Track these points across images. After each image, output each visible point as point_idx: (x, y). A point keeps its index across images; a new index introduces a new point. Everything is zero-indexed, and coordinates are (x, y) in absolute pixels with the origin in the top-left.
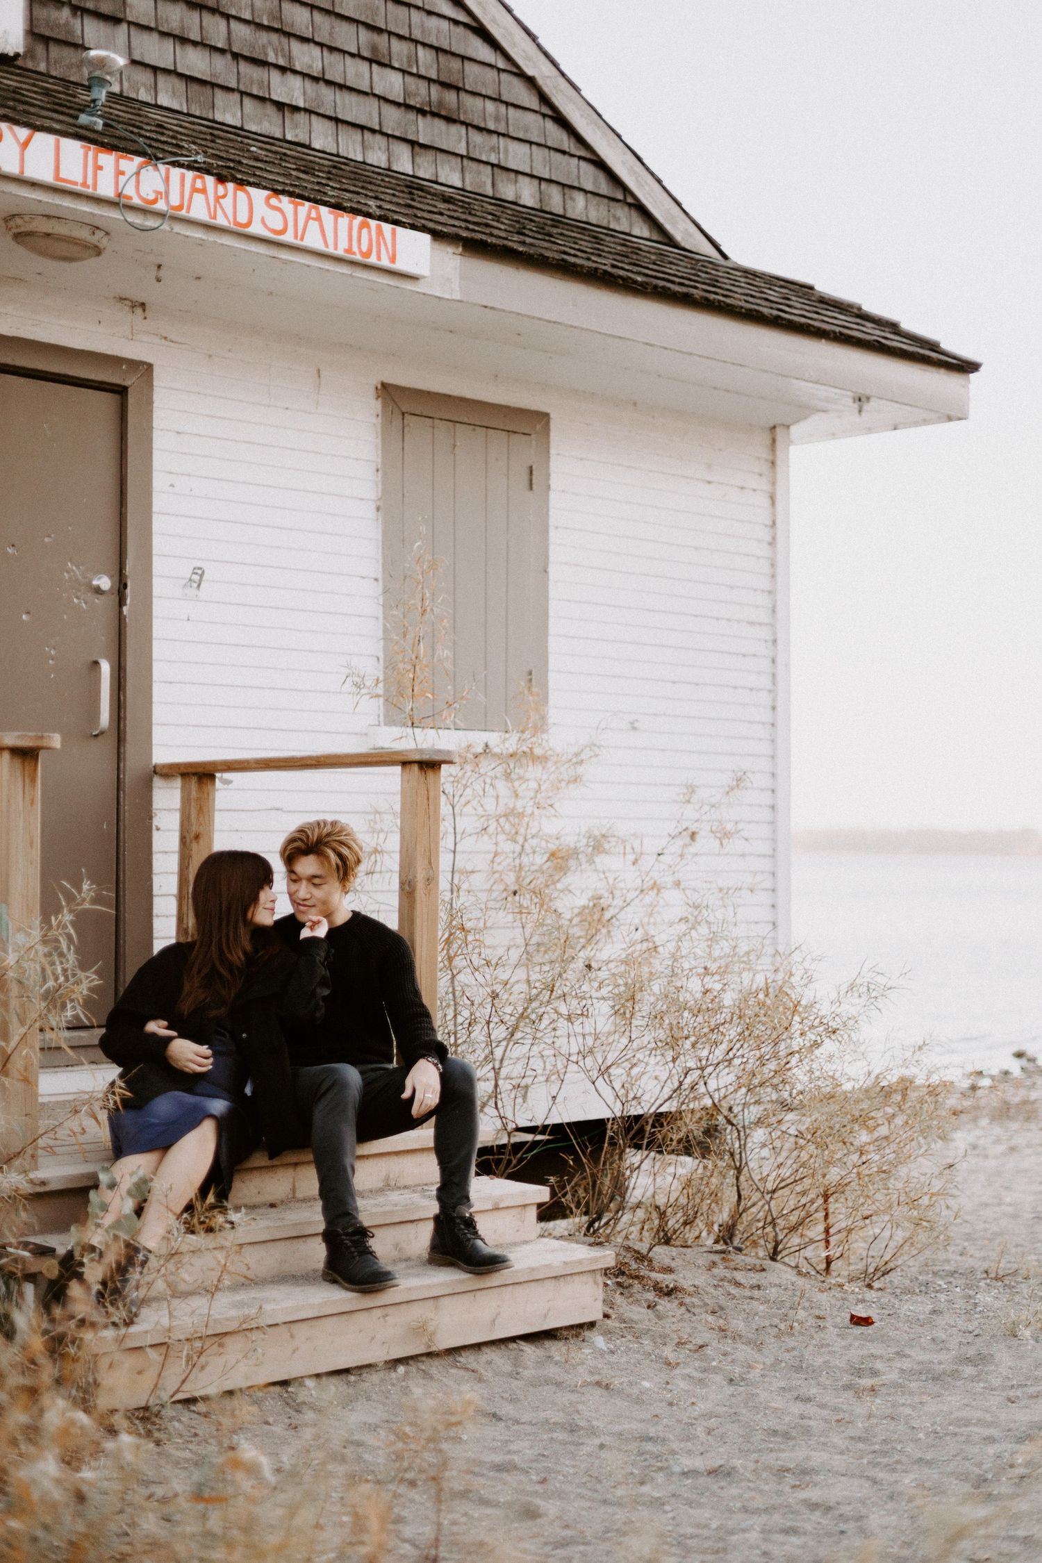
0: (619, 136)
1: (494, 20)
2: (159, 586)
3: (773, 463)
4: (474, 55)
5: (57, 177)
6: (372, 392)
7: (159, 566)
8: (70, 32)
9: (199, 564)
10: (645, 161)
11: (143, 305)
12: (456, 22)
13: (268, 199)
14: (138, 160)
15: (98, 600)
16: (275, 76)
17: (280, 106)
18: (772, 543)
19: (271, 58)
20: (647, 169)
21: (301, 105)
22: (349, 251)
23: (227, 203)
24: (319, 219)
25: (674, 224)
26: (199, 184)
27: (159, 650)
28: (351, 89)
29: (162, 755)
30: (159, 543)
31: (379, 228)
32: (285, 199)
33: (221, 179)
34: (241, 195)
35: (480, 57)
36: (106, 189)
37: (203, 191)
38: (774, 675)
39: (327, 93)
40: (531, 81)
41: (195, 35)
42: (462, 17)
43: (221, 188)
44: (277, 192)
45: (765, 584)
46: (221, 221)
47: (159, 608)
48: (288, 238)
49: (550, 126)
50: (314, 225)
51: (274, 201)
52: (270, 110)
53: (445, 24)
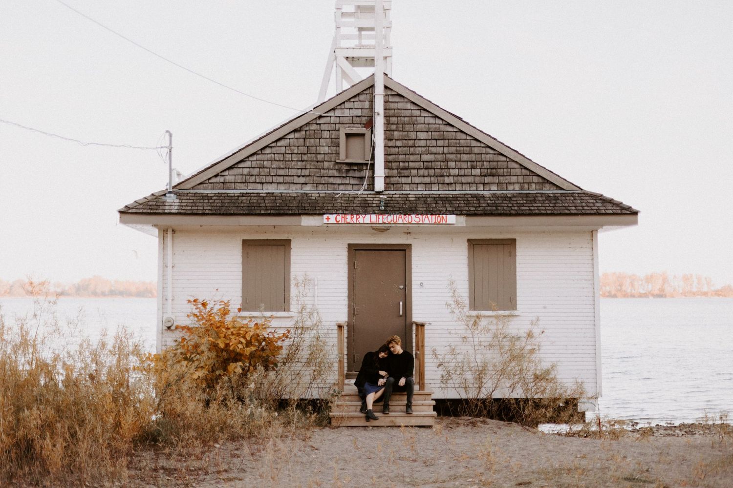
0: (545, 168)
1: (505, 151)
2: (413, 287)
3: (592, 240)
4: (500, 160)
5: (371, 221)
6: (466, 241)
7: (413, 283)
8: (398, 181)
9: (421, 282)
10: (554, 172)
11: (410, 233)
12: (495, 154)
13: (416, 217)
14: (387, 215)
15: (401, 291)
16: (446, 178)
17: (448, 184)
18: (593, 260)
19: (445, 174)
20: (554, 174)
21: (453, 182)
22: (435, 222)
23: (407, 219)
24: (428, 217)
25: (563, 185)
26: (400, 217)
27: (414, 299)
28: (466, 176)
29: (414, 320)
30: (413, 279)
31: (443, 217)
32: (420, 215)
33: (405, 215)
34: (410, 217)
35: (502, 160)
36: (381, 221)
37: (401, 218)
38: (594, 292)
39: (460, 178)
40: (516, 162)
41: (426, 174)
42: (496, 153)
43: (405, 217)
44: (418, 214)
45: (590, 270)
46: (405, 222)
47: (413, 291)
48: (421, 222)
49: (523, 170)
50: (427, 219)
51: (417, 216)
52: (446, 185)
53: (492, 155)
